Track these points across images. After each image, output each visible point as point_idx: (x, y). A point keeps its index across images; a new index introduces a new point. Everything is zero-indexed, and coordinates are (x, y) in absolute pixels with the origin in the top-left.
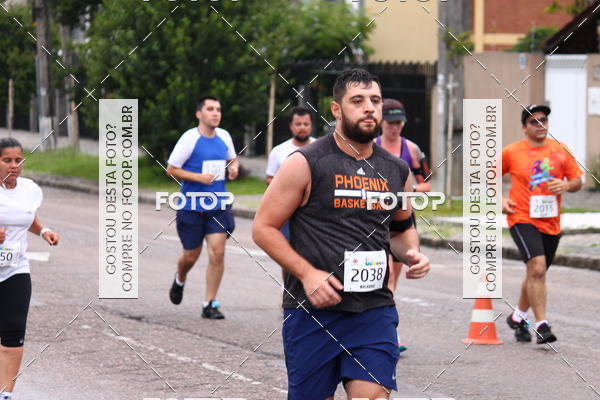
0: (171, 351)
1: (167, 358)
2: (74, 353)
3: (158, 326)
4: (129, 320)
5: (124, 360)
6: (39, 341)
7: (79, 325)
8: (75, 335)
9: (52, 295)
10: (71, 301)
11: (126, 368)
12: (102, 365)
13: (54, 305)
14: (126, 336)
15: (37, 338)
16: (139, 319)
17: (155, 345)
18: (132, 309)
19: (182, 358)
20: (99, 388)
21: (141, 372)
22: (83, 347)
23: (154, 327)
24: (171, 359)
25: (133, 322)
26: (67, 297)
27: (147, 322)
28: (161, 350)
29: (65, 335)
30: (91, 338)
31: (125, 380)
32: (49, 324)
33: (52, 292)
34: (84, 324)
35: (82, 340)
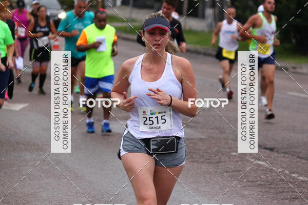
0: (294, 173)
1: (290, 177)
2: (226, 172)
3: (285, 155)
4: (265, 150)
5: (260, 177)
6: (202, 162)
7: (230, 152)
8: (227, 159)
9: (212, 131)
10: (224, 136)
11: (262, 183)
12: (245, 180)
13: (213, 138)
14: (262, 161)
15: (201, 160)
16: (271, 149)
17: (282, 168)
18: (267, 142)
19: (301, 178)
20: (243, 196)
21: (273, 186)
22: (232, 167)
23: (282, 155)
24: (293, 178)
25: (268, 151)
26: (222, 132)
27: (277, 151)
28: (287, 172)
29: (220, 159)
30: (238, 161)
31: (261, 191)
32: (209, 151)
33: (212, 129)
34: (233, 152)
35: (232, 163)
